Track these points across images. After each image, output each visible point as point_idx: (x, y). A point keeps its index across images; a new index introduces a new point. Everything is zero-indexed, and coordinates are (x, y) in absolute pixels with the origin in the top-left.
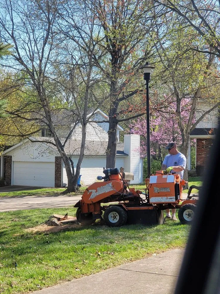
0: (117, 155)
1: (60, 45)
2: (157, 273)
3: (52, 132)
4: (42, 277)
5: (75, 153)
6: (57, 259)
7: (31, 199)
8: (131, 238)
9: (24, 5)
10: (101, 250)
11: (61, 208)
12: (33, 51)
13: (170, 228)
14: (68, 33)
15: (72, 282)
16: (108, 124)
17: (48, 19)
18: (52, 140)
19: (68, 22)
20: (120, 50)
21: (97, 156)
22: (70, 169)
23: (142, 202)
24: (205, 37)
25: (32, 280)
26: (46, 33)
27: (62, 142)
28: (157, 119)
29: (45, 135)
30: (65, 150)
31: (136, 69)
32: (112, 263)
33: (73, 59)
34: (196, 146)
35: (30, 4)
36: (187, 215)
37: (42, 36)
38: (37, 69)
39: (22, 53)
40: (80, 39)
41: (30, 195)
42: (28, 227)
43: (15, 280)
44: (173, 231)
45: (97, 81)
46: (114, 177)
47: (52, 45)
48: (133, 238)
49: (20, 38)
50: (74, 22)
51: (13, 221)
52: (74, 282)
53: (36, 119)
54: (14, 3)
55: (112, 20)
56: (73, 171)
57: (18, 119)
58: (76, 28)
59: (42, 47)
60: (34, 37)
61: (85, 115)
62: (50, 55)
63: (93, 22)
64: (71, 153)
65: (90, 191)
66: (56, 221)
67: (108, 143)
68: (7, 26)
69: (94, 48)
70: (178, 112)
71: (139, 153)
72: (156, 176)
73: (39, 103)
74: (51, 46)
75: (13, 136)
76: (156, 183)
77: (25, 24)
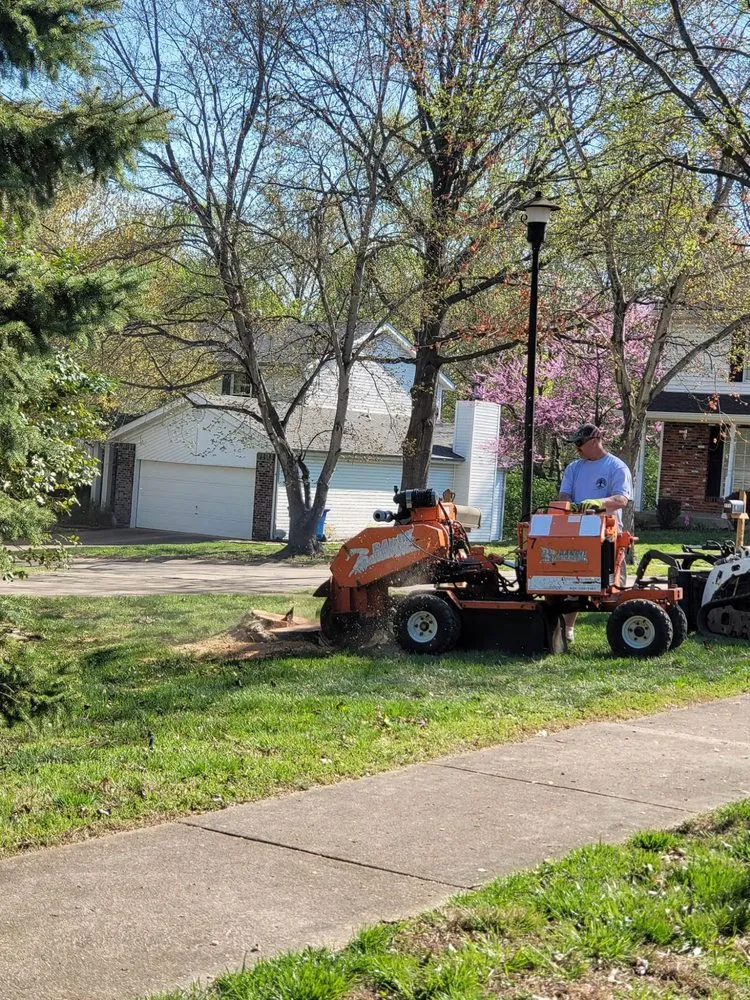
0: (433, 459)
1: (288, 134)
2: (551, 783)
3: (255, 381)
4: (226, 776)
5: (315, 446)
6: (266, 728)
7: (189, 567)
8: (472, 686)
9: (193, 14)
10: (389, 712)
11: (273, 595)
12: (211, 147)
13: (586, 664)
14: (312, 102)
15: (311, 793)
16: (412, 368)
17: (259, 57)
18: (253, 405)
19: (315, 71)
20: (458, 154)
21: (379, 458)
22: (299, 491)
23: (505, 589)
24: (710, 125)
25: (198, 780)
26: (251, 98)
27: (281, 413)
28: (553, 362)
29: (232, 391)
30: (286, 436)
31: (501, 212)
32: (421, 750)
33: (323, 176)
34: (660, 445)
35: (208, 12)
36: (631, 630)
37: (239, 106)
38: (222, 199)
39: (180, 150)
40: (348, 119)
41: (183, 556)
42: (182, 642)
43: (150, 780)
44: (591, 672)
45: (387, 244)
46: (424, 514)
47: (265, 133)
48: (477, 685)
49: (178, 107)
50: (332, 69)
51: (137, 622)
52: (316, 793)
53: (211, 343)
54: (164, 8)
55: (441, 69)
56: (308, 498)
57: (161, 339)
58: (338, 87)
59: (237, 138)
60: (215, 109)
61: (349, 337)
62: (258, 162)
63: (387, 73)
64: (305, 442)
65: (353, 551)
66: (260, 628)
67: (409, 421)
68: (141, 73)
69: (384, 146)
70: (617, 342)
71: (494, 456)
72: (549, 517)
73: (221, 299)
74: (264, 137)
75: (144, 387)
76: (547, 534)
77: (191, 69)
